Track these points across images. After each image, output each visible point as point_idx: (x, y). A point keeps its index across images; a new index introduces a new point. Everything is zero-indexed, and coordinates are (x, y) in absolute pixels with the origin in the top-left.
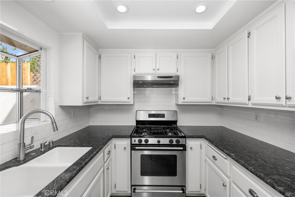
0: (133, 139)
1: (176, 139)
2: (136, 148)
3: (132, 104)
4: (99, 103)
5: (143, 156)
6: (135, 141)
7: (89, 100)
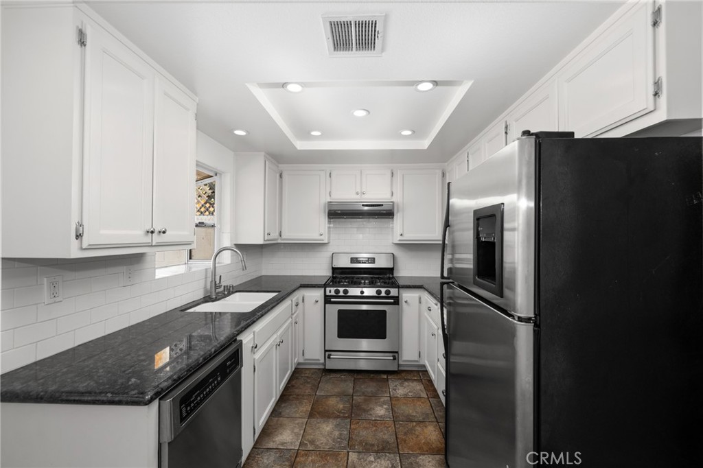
0: (328, 289)
1: (386, 289)
2: (332, 300)
4: (279, 241)
5: (340, 311)
6: (330, 292)
7: (270, 237)
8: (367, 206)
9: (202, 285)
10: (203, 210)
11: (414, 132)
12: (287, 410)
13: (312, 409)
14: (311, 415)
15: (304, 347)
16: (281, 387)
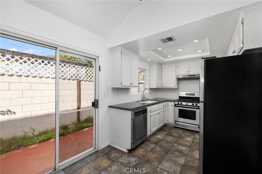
0: (175, 102)
1: (196, 104)
2: (177, 105)
3: (176, 88)
4: (162, 88)
5: (179, 109)
6: (176, 103)
7: (158, 86)
8: (190, 76)
9: (141, 98)
10: (143, 79)
11: (202, 51)
12: (161, 132)
13: (168, 134)
14: (167, 135)
15: (168, 119)
16: (159, 126)
